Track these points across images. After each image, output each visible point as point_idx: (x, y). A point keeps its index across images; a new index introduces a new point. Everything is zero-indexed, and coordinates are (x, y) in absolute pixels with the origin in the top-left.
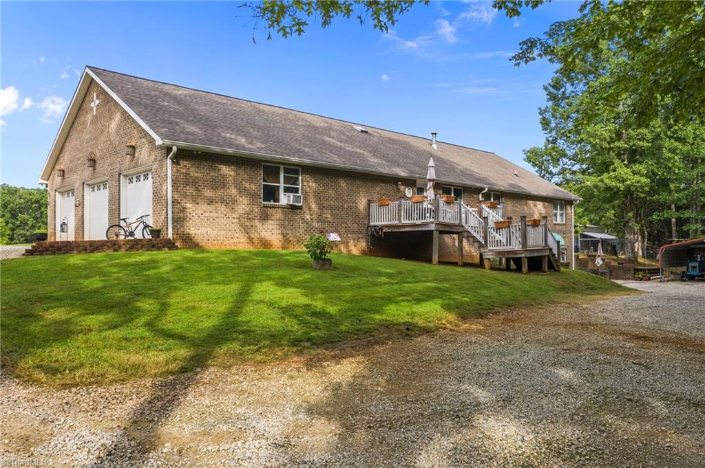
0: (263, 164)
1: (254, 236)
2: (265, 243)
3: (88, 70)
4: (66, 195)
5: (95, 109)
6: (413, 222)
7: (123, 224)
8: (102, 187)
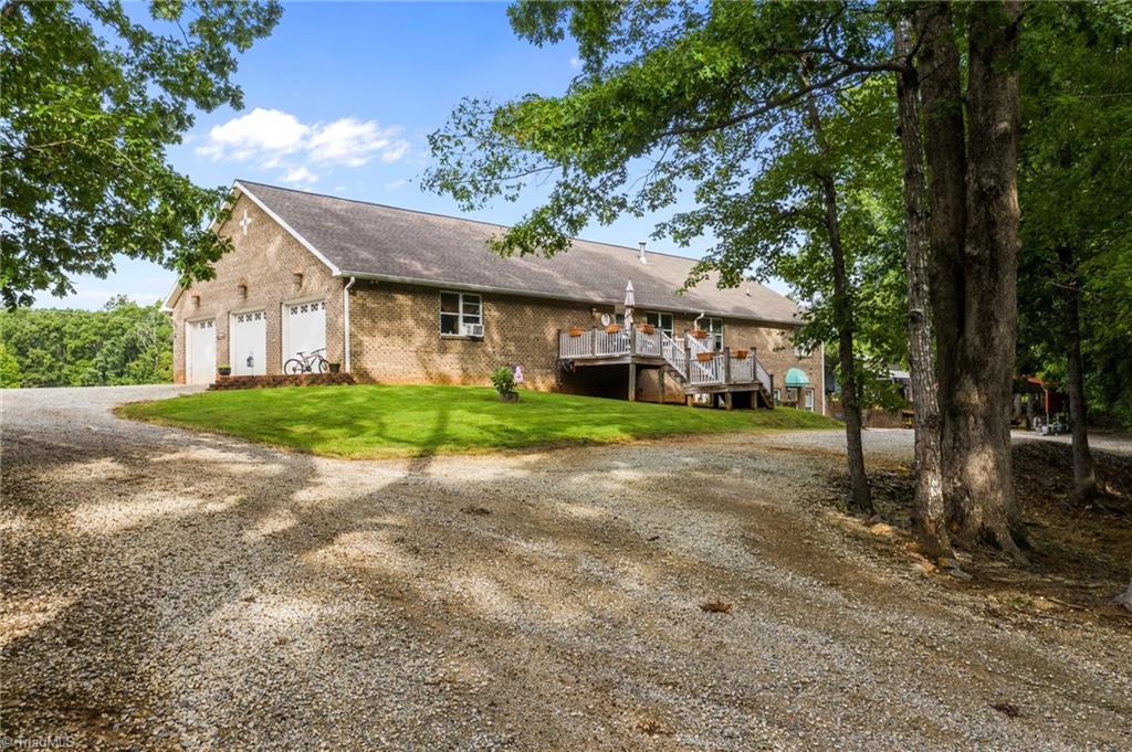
0: (441, 292)
1: (433, 371)
2: (444, 379)
3: (237, 185)
4: (199, 326)
5: (245, 228)
6: (608, 354)
7: (299, 358)
8: (254, 317)
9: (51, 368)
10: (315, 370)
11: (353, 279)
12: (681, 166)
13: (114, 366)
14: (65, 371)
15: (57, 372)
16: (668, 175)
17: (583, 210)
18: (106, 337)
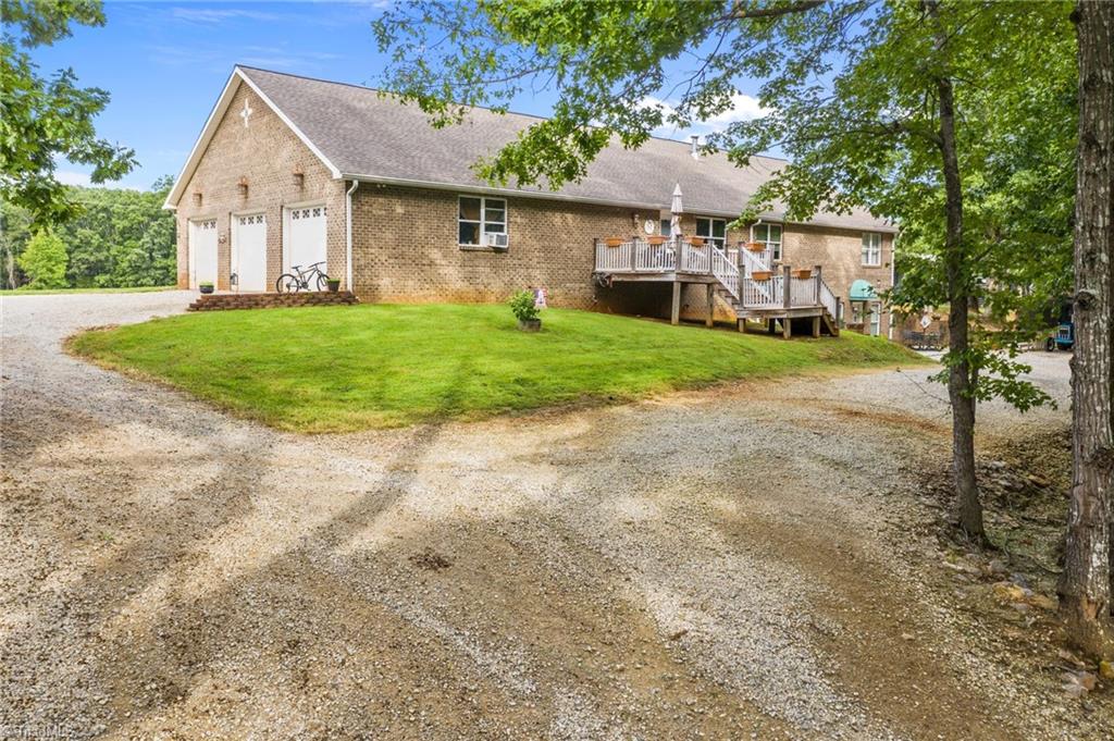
0: (460, 196)
1: (449, 286)
2: (462, 296)
3: (237, 70)
4: (203, 226)
5: (246, 119)
6: (648, 269)
7: (295, 273)
8: (255, 220)
9: (99, 248)
10: (313, 288)
11: (356, 183)
12: (742, 61)
13: (161, 247)
14: (113, 252)
15: (106, 253)
16: (724, 72)
17: (601, 125)
18: (154, 218)
